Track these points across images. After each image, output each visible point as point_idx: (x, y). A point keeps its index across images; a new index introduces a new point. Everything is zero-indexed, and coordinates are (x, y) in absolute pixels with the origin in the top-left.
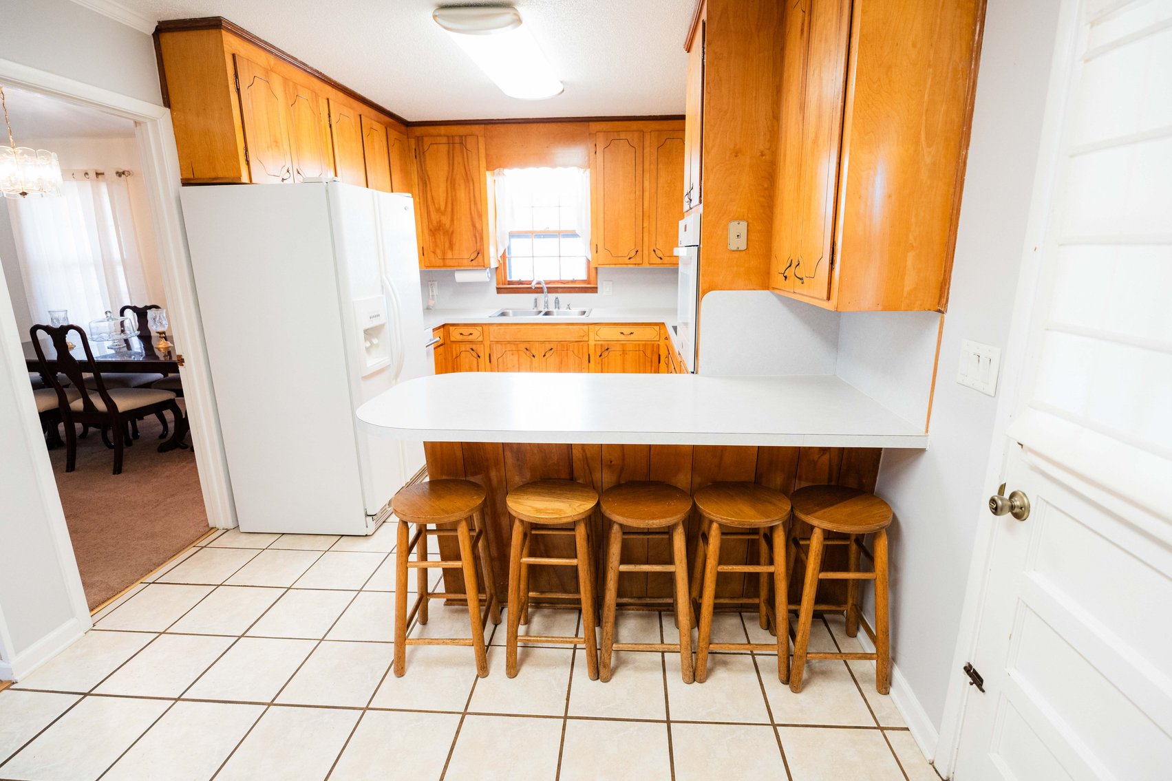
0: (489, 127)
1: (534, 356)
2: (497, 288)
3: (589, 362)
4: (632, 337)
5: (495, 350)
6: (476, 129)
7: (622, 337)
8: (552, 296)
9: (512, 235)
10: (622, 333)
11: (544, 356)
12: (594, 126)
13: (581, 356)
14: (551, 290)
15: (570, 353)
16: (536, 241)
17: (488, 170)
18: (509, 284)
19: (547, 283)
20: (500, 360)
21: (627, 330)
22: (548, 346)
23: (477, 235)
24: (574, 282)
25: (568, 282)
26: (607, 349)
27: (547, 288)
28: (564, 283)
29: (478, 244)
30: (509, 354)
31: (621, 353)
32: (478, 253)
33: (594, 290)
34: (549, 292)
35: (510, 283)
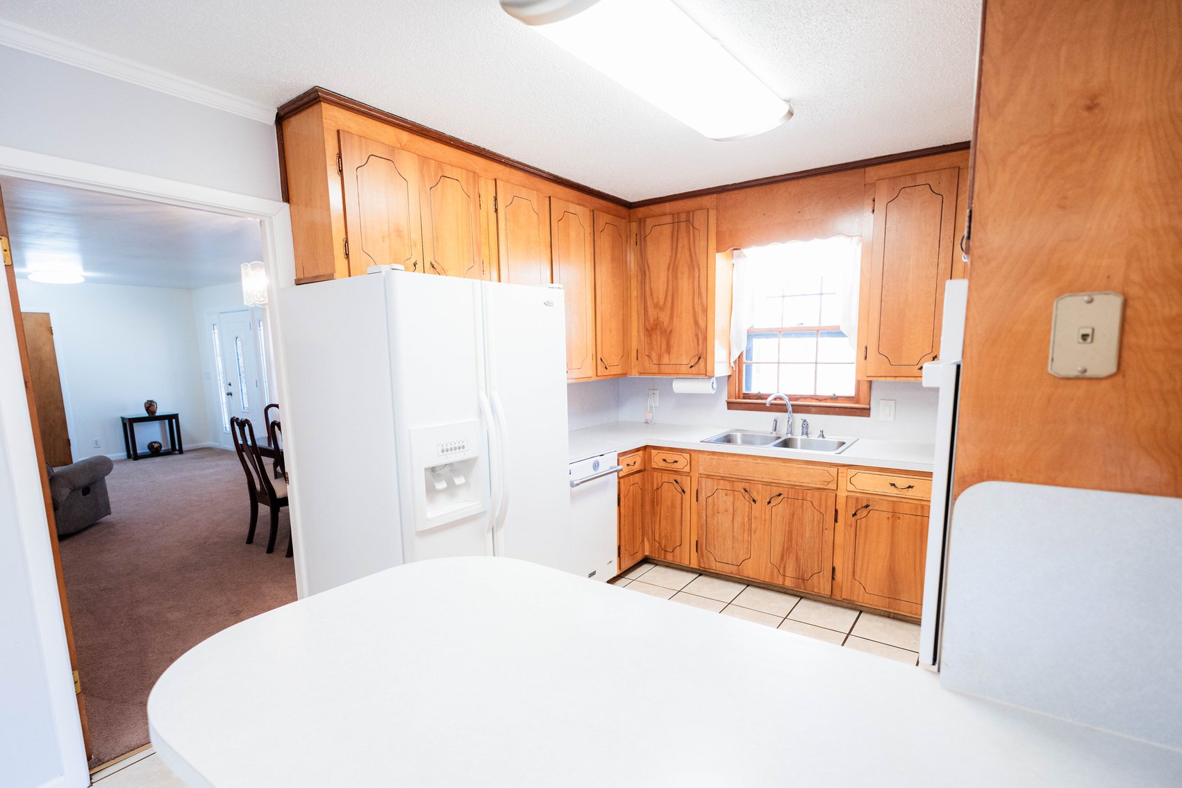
0: (723, 195)
1: (754, 501)
2: (728, 403)
3: (836, 521)
4: (910, 493)
5: (704, 486)
6: (706, 201)
7: (893, 491)
8: (799, 417)
9: (751, 335)
10: (893, 485)
11: (769, 503)
12: (872, 172)
13: (823, 510)
14: (797, 409)
15: (807, 504)
16: (785, 341)
17: (718, 251)
18: (744, 398)
19: (791, 398)
20: (710, 500)
21: (902, 482)
22: (776, 491)
23: (700, 335)
24: (835, 398)
25: (826, 399)
26: (867, 506)
27: (792, 405)
28: (820, 400)
29: (700, 346)
30: (722, 493)
31: (890, 515)
32: (700, 358)
33: (865, 412)
34: (794, 411)
35: (746, 396)
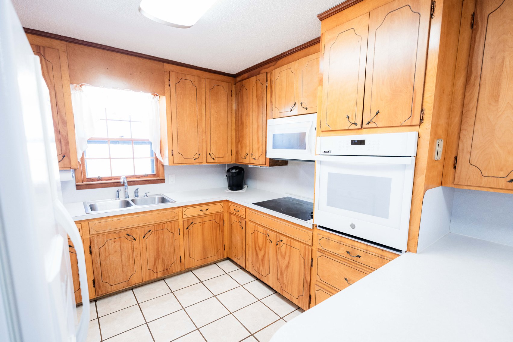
1: (135, 239)
2: (77, 185)
3: (179, 234)
4: (208, 212)
5: (96, 241)
7: (201, 213)
8: (131, 189)
9: (90, 141)
10: (201, 210)
11: (144, 237)
12: (167, 66)
13: (173, 231)
14: (130, 183)
15: (165, 231)
16: (112, 146)
17: (71, 83)
18: (87, 181)
19: (127, 177)
20: (102, 249)
21: (204, 208)
22: (147, 229)
23: (62, 140)
24: (146, 176)
25: (141, 177)
26: (192, 223)
27: (128, 182)
28: (139, 178)
29: (64, 148)
30: (111, 243)
31: (201, 224)
32: (64, 156)
33: (162, 181)
34: (129, 185)
35: (89, 180)
